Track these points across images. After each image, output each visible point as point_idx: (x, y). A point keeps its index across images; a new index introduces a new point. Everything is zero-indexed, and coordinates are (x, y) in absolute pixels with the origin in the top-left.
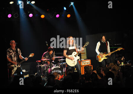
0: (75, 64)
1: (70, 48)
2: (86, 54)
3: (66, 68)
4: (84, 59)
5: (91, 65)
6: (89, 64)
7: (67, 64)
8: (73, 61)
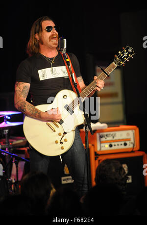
0: (67, 146)
1: (46, 74)
2: (120, 99)
3: (22, 164)
4: (110, 124)
5: (140, 150)
6: (130, 146)
7: (27, 144)
8: (59, 129)
